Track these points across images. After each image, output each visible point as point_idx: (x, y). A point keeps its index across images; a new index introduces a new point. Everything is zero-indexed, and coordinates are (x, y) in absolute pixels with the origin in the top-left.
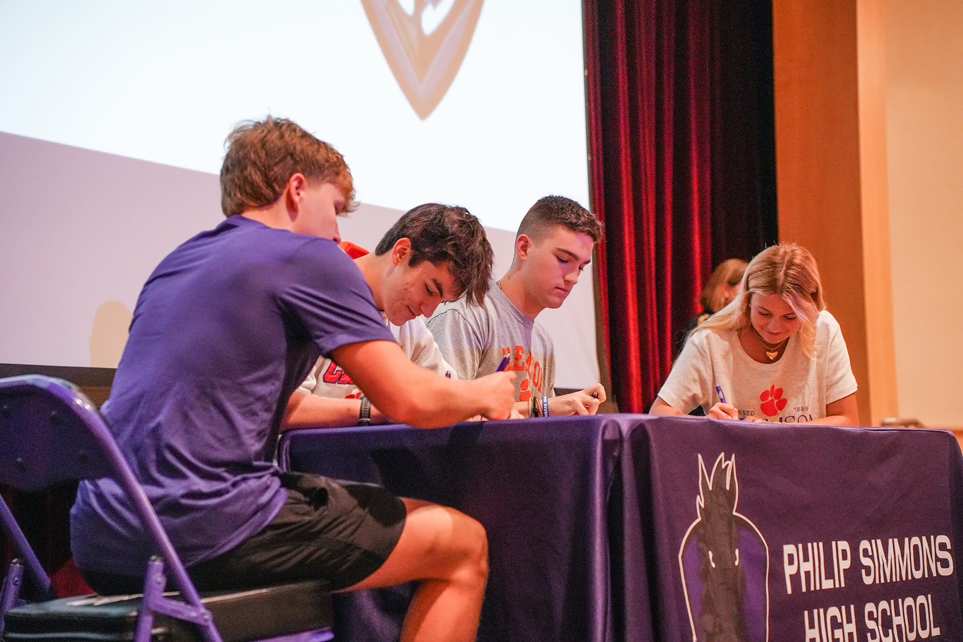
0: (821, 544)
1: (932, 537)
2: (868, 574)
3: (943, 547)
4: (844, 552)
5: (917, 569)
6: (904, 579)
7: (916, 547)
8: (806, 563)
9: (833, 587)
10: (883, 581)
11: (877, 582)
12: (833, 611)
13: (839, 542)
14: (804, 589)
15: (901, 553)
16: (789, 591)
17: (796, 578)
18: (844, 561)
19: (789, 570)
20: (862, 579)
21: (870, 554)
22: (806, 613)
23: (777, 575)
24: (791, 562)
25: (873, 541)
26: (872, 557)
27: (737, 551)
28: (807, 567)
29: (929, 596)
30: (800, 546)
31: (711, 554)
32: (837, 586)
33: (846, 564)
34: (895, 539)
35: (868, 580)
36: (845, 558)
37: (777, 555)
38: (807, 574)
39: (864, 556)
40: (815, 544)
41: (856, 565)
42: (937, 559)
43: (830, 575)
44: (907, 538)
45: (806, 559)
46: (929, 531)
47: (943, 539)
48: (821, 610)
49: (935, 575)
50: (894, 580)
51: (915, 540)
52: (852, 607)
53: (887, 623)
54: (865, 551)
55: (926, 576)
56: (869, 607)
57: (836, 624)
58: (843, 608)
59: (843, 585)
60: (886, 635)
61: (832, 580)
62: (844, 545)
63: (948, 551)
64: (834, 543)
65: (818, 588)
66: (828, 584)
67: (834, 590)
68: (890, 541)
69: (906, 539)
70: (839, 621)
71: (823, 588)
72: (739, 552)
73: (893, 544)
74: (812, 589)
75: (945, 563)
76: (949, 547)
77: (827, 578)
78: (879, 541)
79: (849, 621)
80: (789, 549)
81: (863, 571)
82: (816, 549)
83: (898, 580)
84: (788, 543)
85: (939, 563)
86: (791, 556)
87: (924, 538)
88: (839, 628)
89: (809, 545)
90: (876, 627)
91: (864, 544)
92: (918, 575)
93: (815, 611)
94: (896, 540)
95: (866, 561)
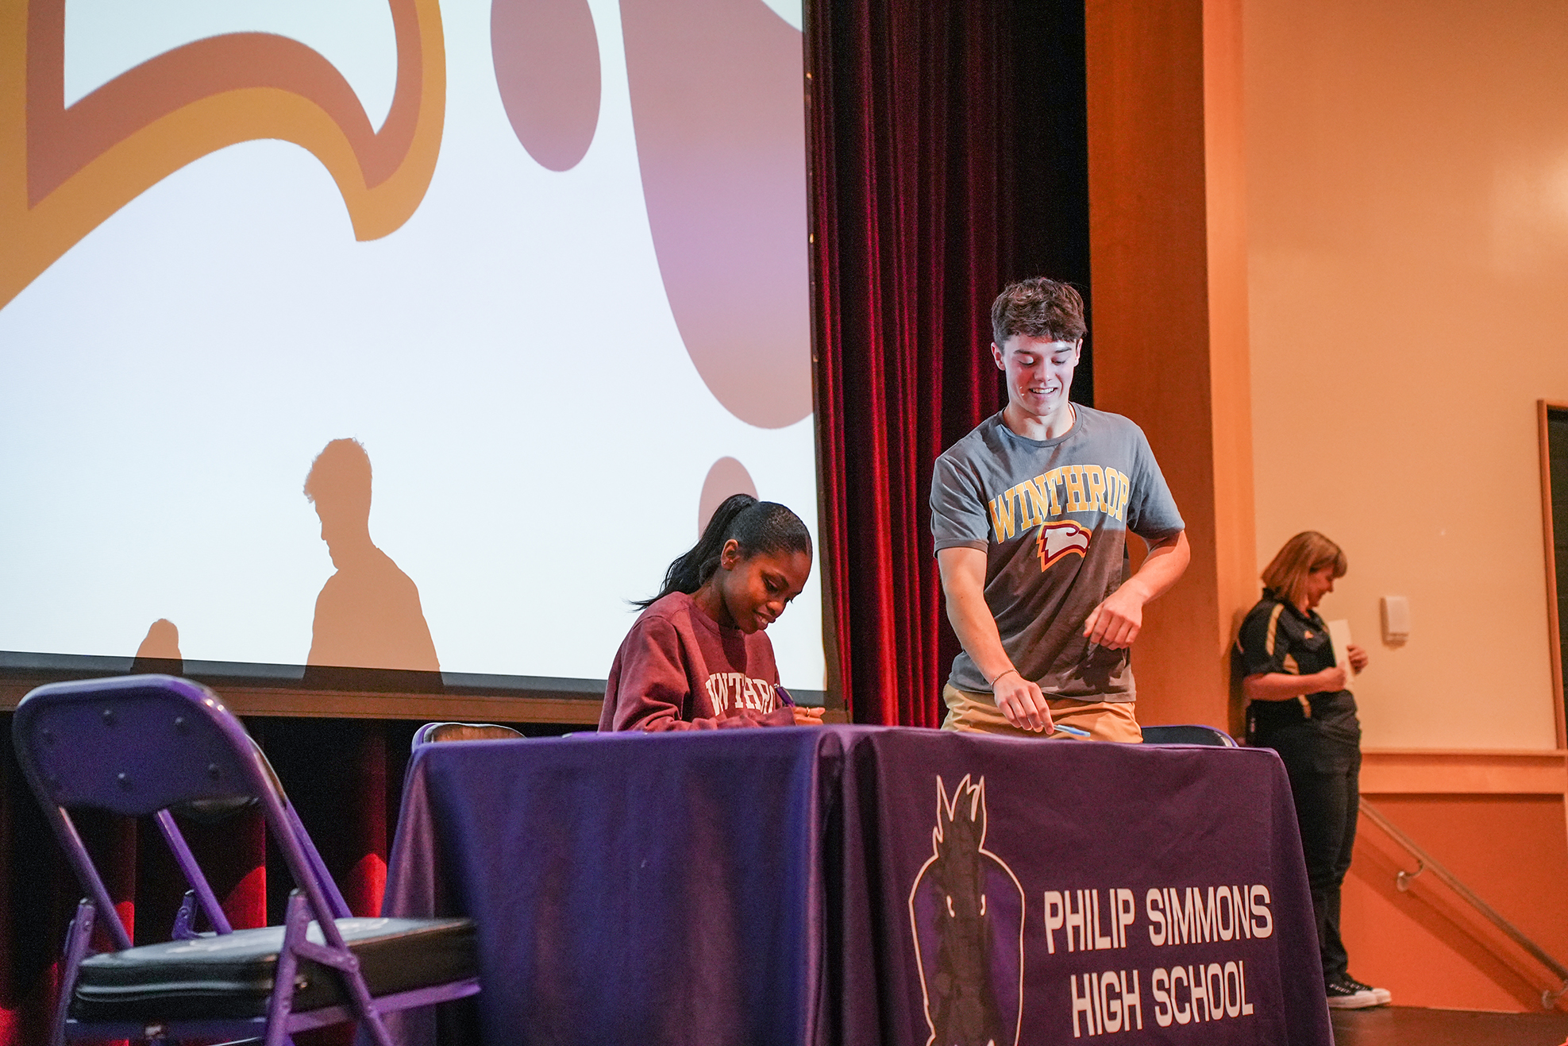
0: (1095, 892)
1: (1246, 887)
2: (1158, 931)
3: (1259, 900)
4: (1126, 903)
5: (1226, 927)
6: (1208, 940)
7: (1224, 899)
8: (1075, 916)
9: (1109, 946)
10: (1177, 942)
11: (1170, 943)
12: (1109, 977)
13: (1119, 891)
14: (1071, 948)
15: (1203, 904)
16: (1051, 950)
17: (1060, 934)
18: (1126, 915)
19: (1052, 924)
20: (1150, 939)
21: (1161, 906)
22: (1073, 978)
23: (1035, 929)
24: (1054, 914)
25: (1165, 891)
26: (1163, 911)
27: (983, 898)
28: (1075, 920)
29: (1241, 963)
30: (1067, 893)
31: (949, 900)
32: (1116, 945)
33: (1128, 919)
34: (1194, 889)
35: (1157, 940)
36: (1126, 910)
37: (1036, 904)
38: (1076, 929)
39: (1153, 909)
40: (1087, 892)
41: (1142, 920)
42: (1252, 916)
43: (1106, 931)
44: (1212, 888)
45: (1075, 910)
46: (1242, 878)
47: (1260, 890)
48: (1094, 976)
49: (1248, 936)
50: (1194, 941)
51: (1223, 891)
52: (1135, 973)
53: (1183, 996)
54: (1154, 903)
55: (1238, 938)
56: (1159, 974)
57: (1112, 994)
58: (1123, 973)
59: (1123, 945)
60: (1182, 1010)
61: (1109, 938)
62: (1125, 894)
63: (1266, 905)
64: (1112, 891)
65: (1090, 947)
66: (1103, 943)
67: (1111, 952)
68: (1188, 890)
69: (1211, 890)
70: (1117, 989)
71: (1097, 947)
72: (986, 897)
73: (1193, 895)
74: (1082, 948)
75: (1261, 922)
76: (1267, 901)
77: (1101, 936)
78: (1173, 891)
79: (1131, 990)
80: (1051, 897)
81: (1151, 928)
82: (1088, 898)
83: (1199, 941)
84: (1051, 889)
85: (1253, 921)
86: (1054, 907)
87: (1235, 888)
88: (1116, 998)
89: (1080, 893)
90: (1168, 1000)
91: (1153, 894)
92: (1227, 935)
93: (1086, 977)
94: (1196, 890)
95: (1155, 916)
